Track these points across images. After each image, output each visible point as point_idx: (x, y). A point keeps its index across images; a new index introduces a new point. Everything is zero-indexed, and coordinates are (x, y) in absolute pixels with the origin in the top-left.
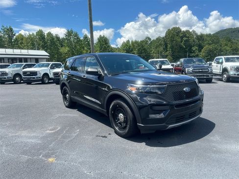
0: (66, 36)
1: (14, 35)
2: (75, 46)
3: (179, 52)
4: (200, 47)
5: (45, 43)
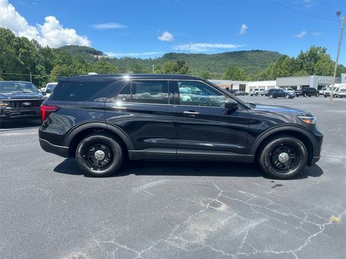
3: (14, 70)
4: (49, 68)
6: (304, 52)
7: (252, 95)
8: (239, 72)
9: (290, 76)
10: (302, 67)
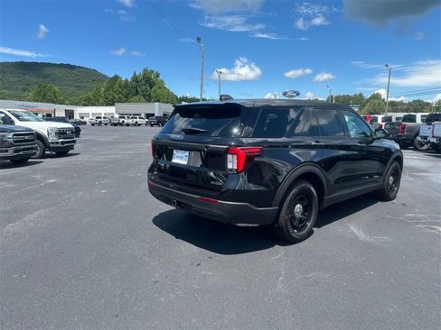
6: (137, 74)
7: (93, 125)
8: (54, 93)
9: (126, 101)
10: (137, 92)
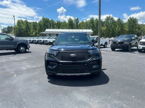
0: (106, 20)
1: (79, 22)
2: (111, 26)
5: (93, 25)
